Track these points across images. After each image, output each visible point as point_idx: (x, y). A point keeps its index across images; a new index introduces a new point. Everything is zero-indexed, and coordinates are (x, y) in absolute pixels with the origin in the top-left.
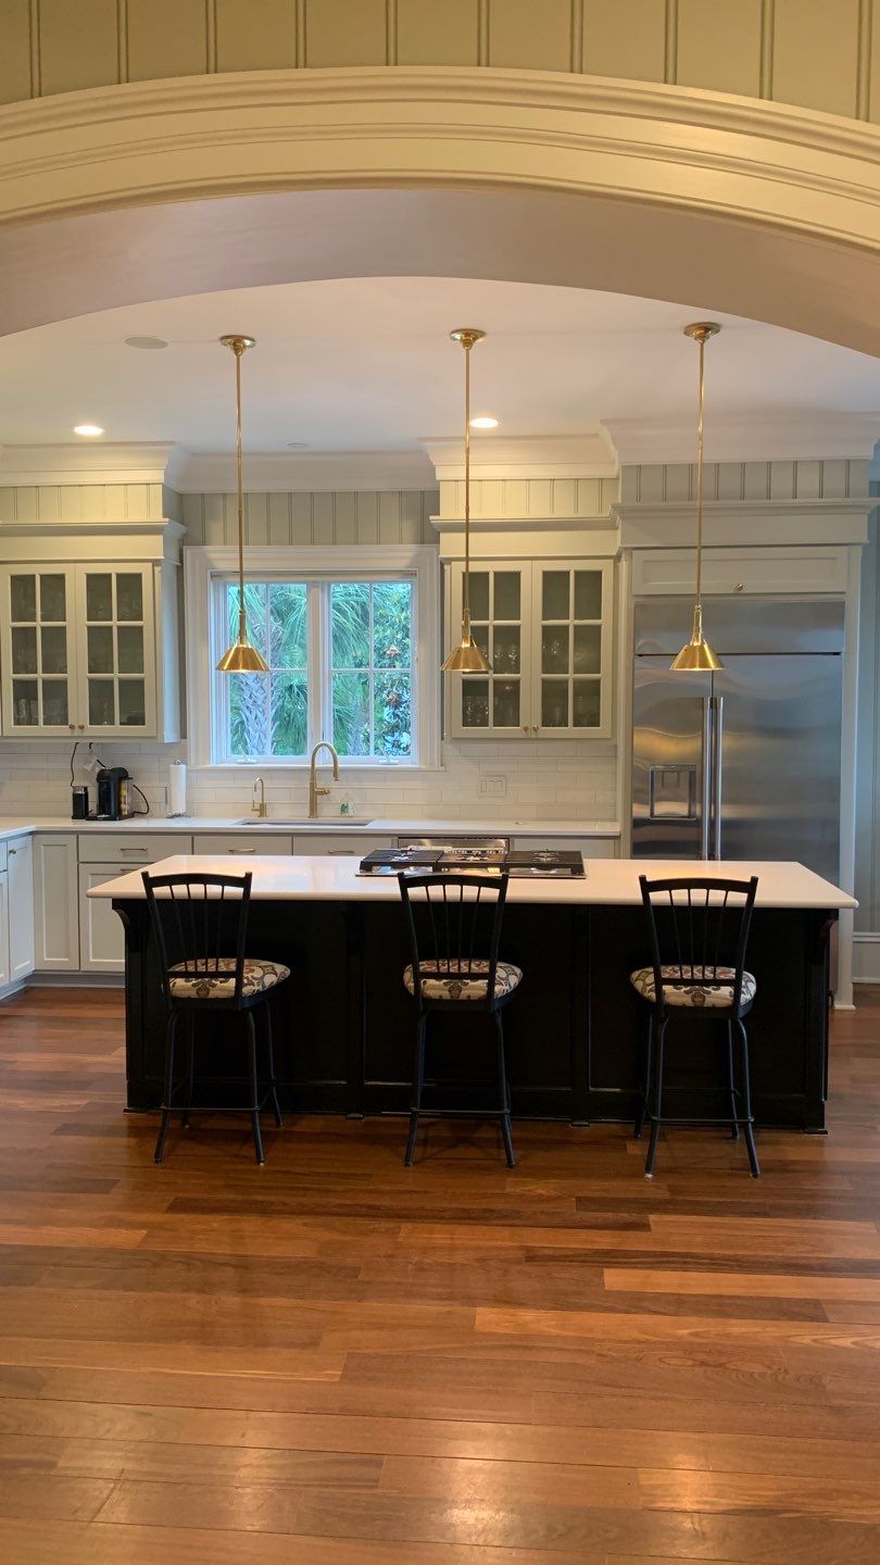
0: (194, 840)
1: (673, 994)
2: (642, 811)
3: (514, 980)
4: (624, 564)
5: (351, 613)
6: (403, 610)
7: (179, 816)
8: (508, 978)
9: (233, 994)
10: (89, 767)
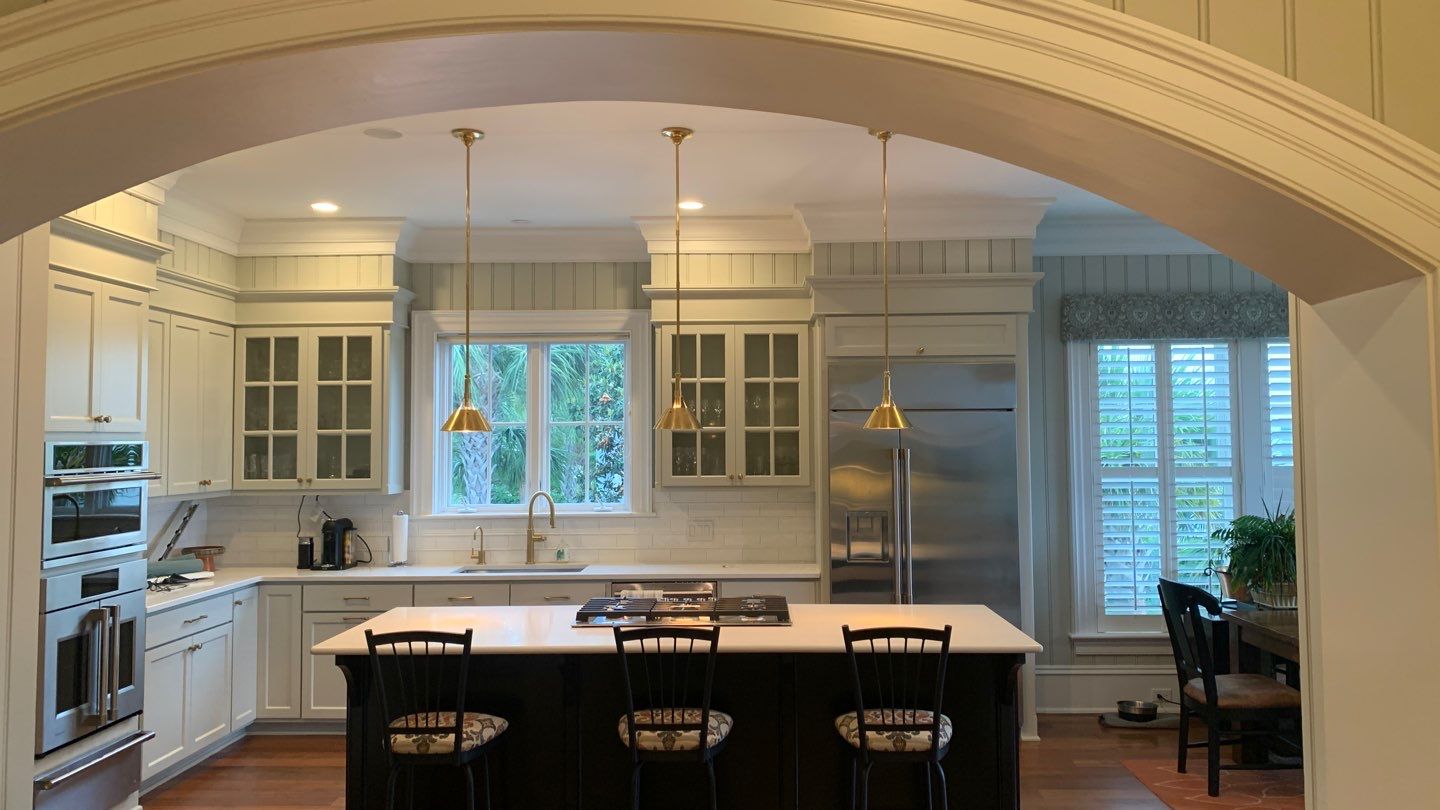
0: (416, 591)
1: (877, 740)
2: (839, 552)
3: (725, 729)
4: (817, 329)
5: (566, 364)
6: (614, 360)
7: (400, 564)
8: (720, 727)
9: (452, 749)
10: (315, 519)
